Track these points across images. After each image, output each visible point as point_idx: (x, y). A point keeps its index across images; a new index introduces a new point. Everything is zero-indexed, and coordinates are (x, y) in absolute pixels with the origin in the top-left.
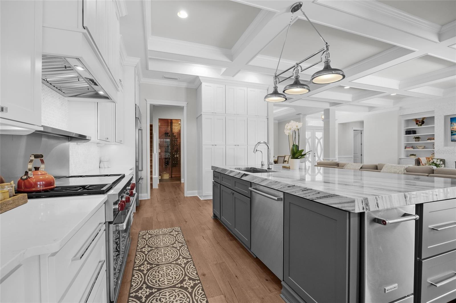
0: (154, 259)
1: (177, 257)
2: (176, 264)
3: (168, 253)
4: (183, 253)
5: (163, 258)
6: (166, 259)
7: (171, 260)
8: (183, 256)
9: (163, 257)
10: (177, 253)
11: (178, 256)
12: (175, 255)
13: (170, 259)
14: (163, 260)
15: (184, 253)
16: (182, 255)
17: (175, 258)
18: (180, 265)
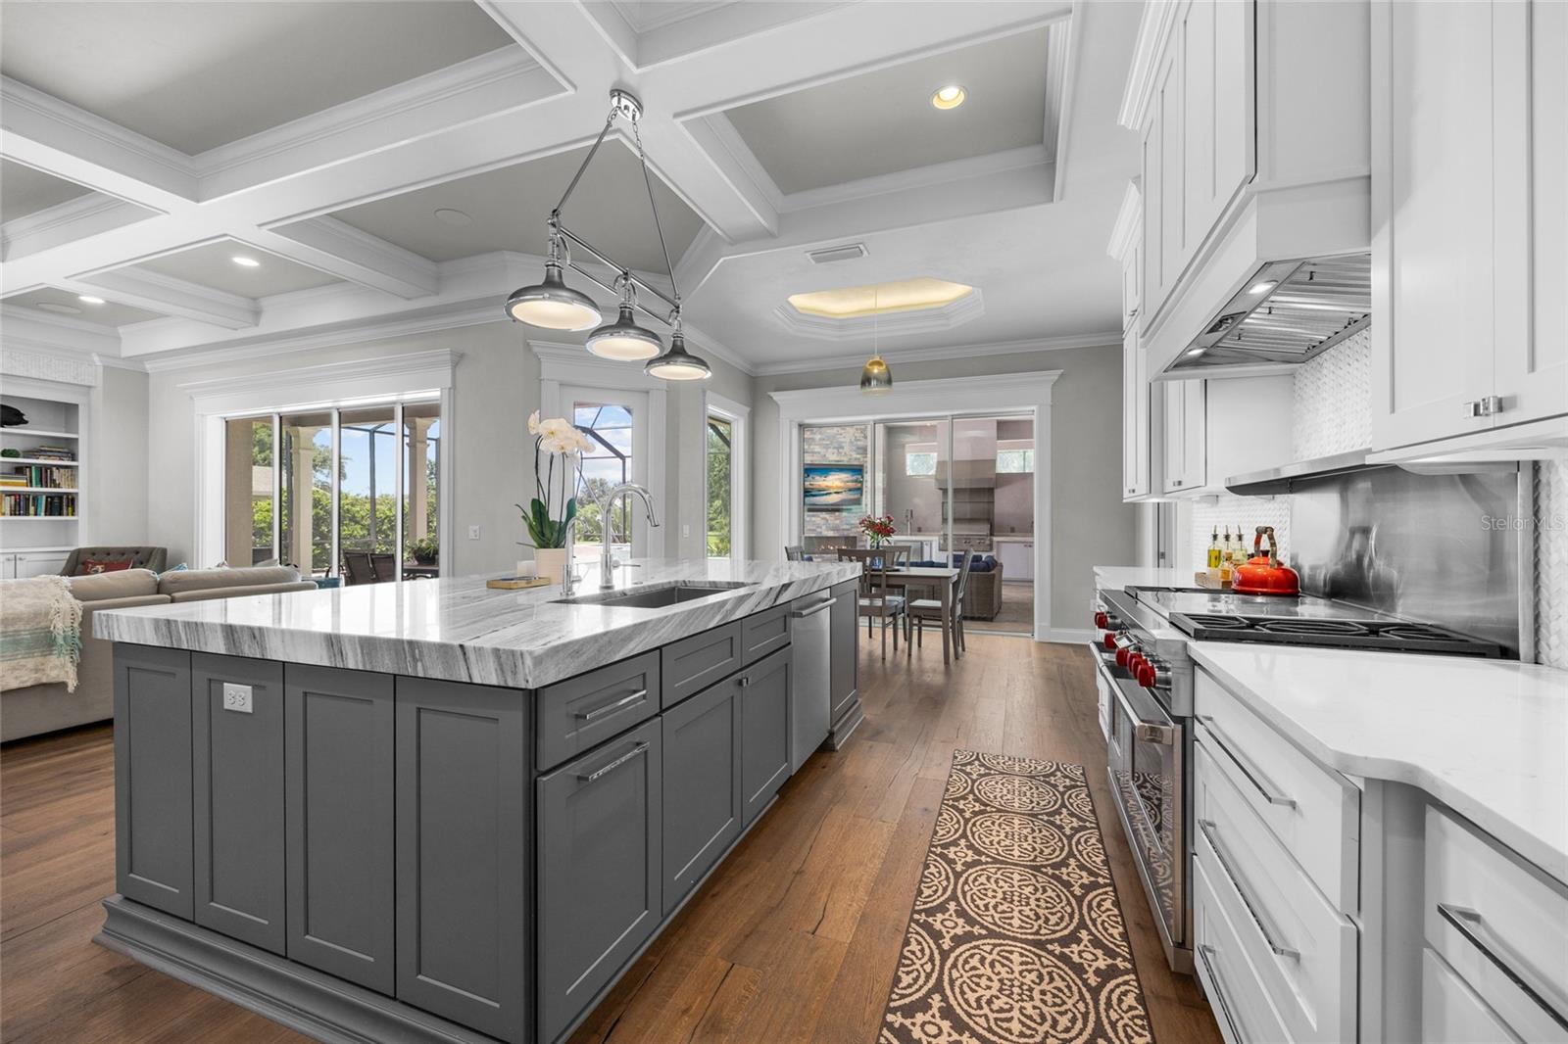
0: (1050, 893)
1: (971, 871)
2: (980, 853)
3: (998, 900)
4: (948, 878)
5: (1019, 887)
6: (1008, 877)
7: (993, 871)
8: (951, 868)
9: (1016, 888)
10: (966, 888)
11: (965, 875)
12: (973, 882)
13: (996, 873)
14: (1019, 878)
15: (943, 877)
16: (951, 875)
17: (980, 873)
18: (970, 847)
